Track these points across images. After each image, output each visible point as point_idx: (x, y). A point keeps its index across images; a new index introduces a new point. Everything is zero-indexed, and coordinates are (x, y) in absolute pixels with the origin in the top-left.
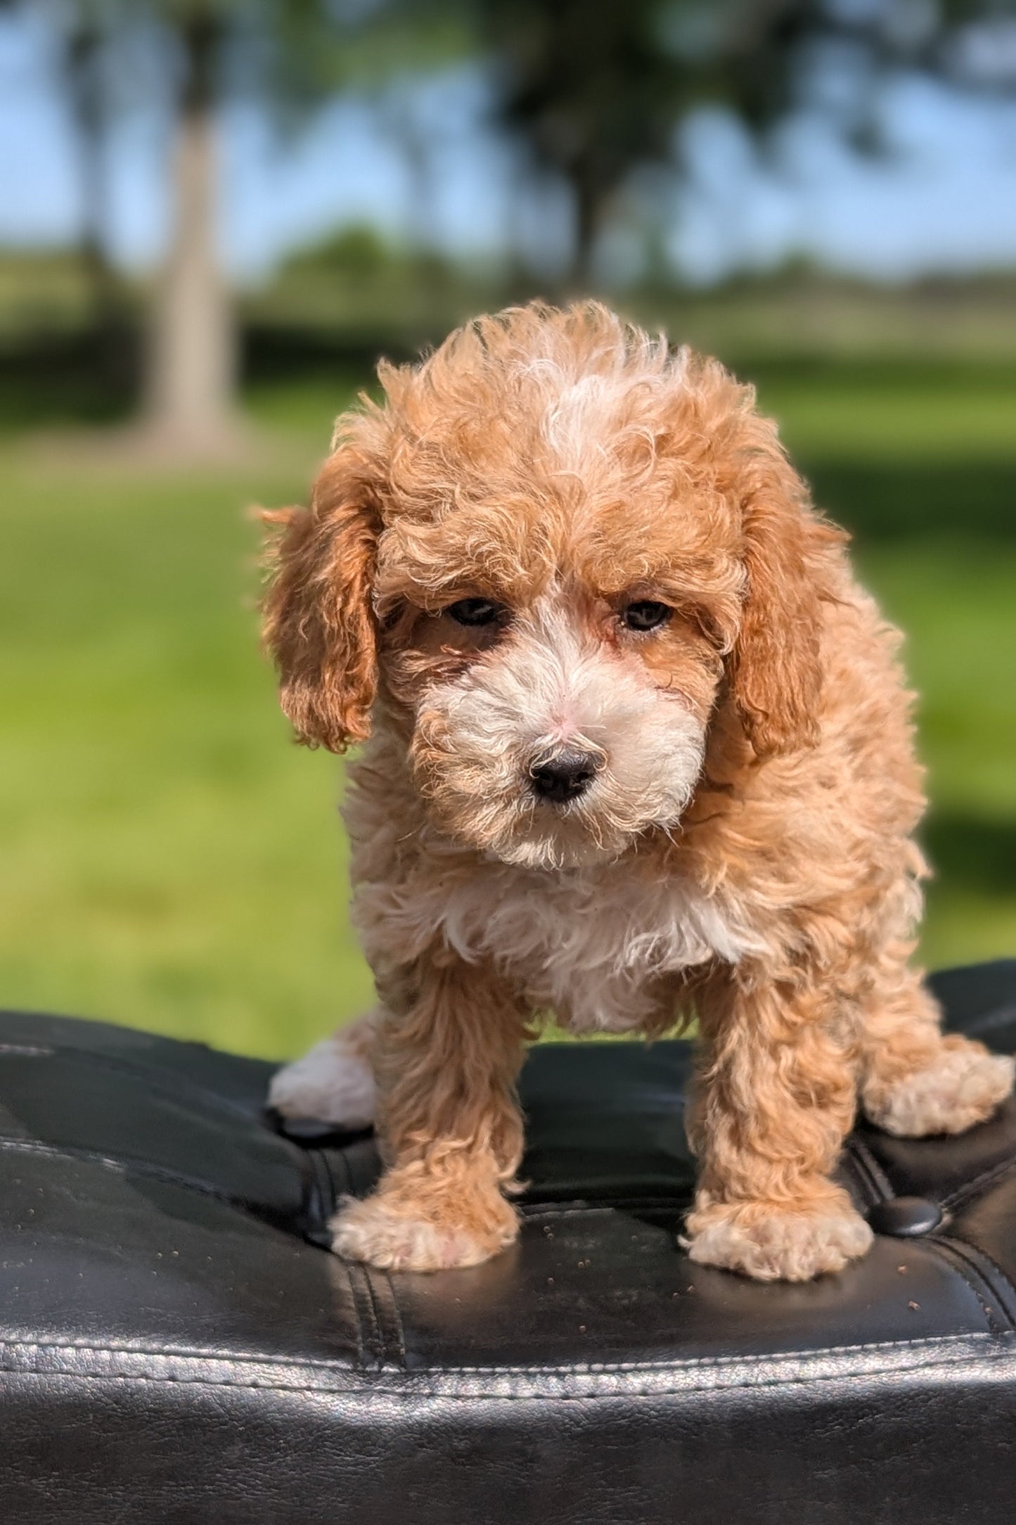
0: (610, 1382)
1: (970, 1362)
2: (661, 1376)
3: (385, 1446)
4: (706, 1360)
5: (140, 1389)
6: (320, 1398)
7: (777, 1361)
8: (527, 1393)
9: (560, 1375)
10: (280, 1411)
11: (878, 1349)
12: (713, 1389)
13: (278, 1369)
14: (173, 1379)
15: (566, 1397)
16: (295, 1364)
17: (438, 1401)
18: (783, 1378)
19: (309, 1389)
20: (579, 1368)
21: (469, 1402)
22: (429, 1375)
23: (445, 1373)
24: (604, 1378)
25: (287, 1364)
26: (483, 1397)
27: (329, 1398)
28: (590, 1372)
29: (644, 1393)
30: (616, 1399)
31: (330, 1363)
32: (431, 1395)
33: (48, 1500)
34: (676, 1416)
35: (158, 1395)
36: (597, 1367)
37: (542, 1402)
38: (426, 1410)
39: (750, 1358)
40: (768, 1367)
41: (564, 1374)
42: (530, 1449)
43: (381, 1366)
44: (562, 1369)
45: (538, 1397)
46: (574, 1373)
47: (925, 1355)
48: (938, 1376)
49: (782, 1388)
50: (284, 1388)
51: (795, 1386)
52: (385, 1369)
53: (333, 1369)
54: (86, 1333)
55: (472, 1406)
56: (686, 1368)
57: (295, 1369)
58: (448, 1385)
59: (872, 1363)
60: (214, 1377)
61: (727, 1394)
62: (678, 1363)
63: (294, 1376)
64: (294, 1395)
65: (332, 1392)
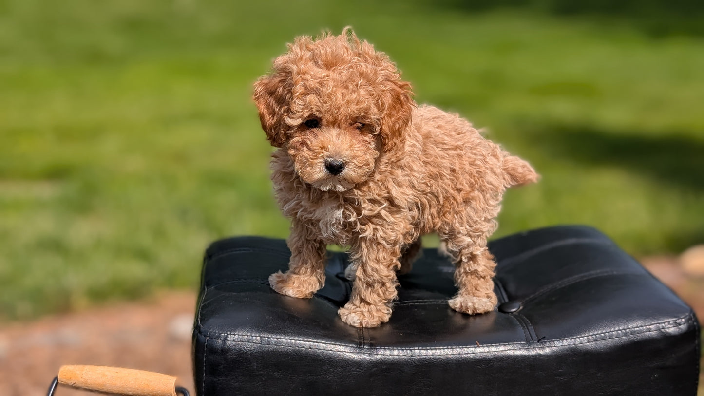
0: (424, 352)
1: (520, 349)
2: (438, 351)
3: (365, 367)
4: (449, 347)
5: (302, 350)
6: (348, 354)
7: (468, 348)
8: (401, 354)
9: (411, 350)
10: (338, 357)
11: (495, 345)
12: (450, 355)
13: (337, 346)
14: (310, 348)
15: (412, 356)
16: (342, 345)
17: (379, 356)
18: (470, 352)
19: (345, 352)
20: (415, 348)
21: (386, 356)
22: (376, 349)
23: (381, 348)
24: (422, 351)
25: (340, 345)
26: (390, 355)
27: (350, 354)
28: (418, 349)
29: (432, 355)
30: (425, 357)
31: (351, 345)
32: (376, 354)
33: (278, 378)
34: (440, 361)
35: (307, 352)
36: (420, 348)
37: (405, 357)
38: (375, 358)
39: (461, 347)
40: (466, 349)
41: (412, 350)
42: (402, 369)
43: (364, 346)
44: (411, 348)
45: (404, 355)
46: (414, 349)
47: (508, 347)
48: (511, 353)
49: (469, 355)
50: (339, 351)
51: (472, 355)
52: (365, 347)
53: (351, 347)
54: (288, 336)
55: (388, 357)
56: (444, 349)
57: (342, 347)
58: (381, 352)
59: (493, 349)
60: (321, 348)
61: (454, 356)
62: (442, 348)
63: (342, 348)
64: (341, 353)
65: (351, 353)
